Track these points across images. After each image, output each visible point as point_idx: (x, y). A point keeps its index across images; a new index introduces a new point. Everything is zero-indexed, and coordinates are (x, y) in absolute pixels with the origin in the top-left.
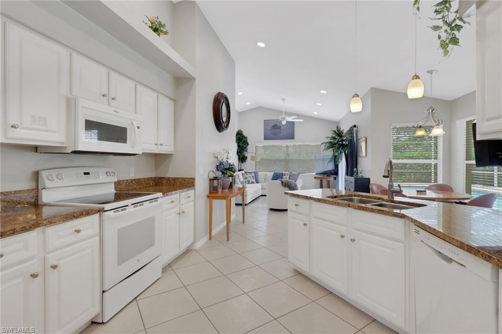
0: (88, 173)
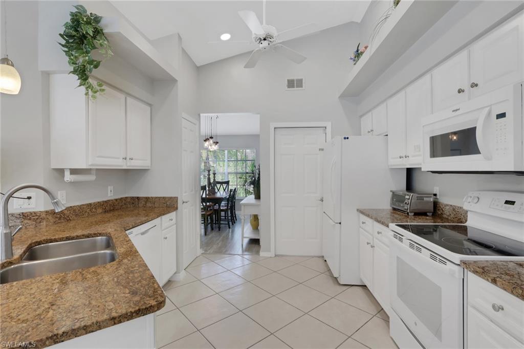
0: (512, 203)
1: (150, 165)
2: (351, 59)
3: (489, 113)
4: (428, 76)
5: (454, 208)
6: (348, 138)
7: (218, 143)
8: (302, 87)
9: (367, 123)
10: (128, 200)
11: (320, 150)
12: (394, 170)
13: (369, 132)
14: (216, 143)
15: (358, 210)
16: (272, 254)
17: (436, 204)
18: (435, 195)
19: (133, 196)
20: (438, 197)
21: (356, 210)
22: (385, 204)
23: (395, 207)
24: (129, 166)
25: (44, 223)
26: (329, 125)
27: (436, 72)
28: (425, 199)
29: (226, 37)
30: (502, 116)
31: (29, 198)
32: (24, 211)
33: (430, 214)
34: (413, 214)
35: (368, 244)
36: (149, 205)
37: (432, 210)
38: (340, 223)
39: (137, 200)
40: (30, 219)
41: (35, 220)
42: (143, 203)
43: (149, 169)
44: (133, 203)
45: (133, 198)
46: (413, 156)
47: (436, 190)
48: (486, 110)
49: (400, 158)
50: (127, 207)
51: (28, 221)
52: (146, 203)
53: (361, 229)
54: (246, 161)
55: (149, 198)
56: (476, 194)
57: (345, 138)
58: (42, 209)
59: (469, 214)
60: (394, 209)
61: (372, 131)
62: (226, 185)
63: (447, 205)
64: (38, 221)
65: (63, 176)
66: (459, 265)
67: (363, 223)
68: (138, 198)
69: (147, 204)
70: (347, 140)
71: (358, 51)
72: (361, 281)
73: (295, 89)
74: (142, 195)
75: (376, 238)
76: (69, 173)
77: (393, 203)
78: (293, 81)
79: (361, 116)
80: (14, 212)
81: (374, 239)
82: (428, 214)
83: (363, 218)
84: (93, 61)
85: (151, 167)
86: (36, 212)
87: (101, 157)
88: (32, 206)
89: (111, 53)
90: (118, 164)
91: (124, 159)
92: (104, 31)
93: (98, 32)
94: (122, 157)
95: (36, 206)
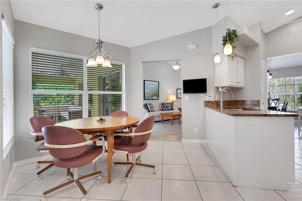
1: (244, 85)
7: (272, 74)
14: (271, 74)
24: (239, 86)
25: (214, 105)
29: (290, 13)
31: (210, 96)
32: (209, 100)
36: (243, 104)
41: (212, 104)
42: (241, 103)
44: (235, 103)
45: (235, 101)
50: (232, 105)
51: (210, 104)
55: (244, 101)
58: (213, 100)
65: (219, 89)
68: (238, 101)
74: (240, 99)
76: (221, 88)
85: (245, 87)
86: (212, 101)
87: (231, 82)
88: (211, 99)
89: (240, 42)
90: (235, 85)
91: (238, 82)
92: (237, 35)
93: (236, 36)
94: (237, 82)
95: (212, 99)
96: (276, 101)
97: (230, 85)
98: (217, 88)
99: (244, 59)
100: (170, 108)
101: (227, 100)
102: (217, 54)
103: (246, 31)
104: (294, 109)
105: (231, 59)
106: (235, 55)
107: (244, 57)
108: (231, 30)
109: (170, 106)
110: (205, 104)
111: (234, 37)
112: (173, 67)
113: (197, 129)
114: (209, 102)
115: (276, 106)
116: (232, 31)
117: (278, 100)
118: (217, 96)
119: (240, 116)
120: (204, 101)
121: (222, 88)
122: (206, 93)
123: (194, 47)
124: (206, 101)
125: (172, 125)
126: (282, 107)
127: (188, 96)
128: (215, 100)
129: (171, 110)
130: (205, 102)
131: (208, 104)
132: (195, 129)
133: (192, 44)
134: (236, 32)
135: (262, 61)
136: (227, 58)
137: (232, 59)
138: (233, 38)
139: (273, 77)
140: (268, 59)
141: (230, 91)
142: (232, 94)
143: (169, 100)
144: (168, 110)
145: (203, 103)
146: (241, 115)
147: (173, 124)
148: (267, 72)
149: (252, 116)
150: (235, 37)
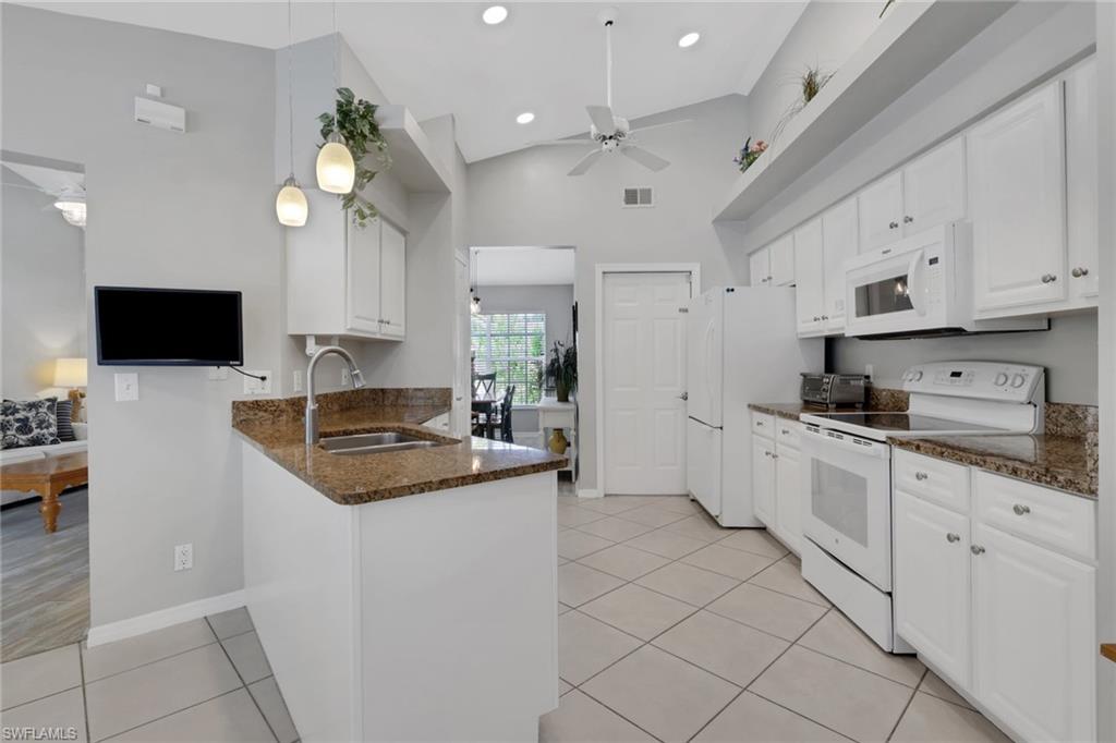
0: (959, 374)
1: (403, 334)
2: (736, 161)
3: (922, 257)
4: (852, 201)
5: (893, 394)
6: (733, 290)
7: (479, 300)
8: (649, 202)
9: (761, 264)
10: (366, 394)
11: (680, 310)
12: (808, 341)
13: (764, 281)
14: (477, 300)
15: (749, 406)
16: (598, 493)
17: (868, 390)
18: (867, 377)
19: (376, 387)
20: (872, 380)
21: (746, 407)
22: (792, 396)
23: (807, 398)
24: (384, 335)
25: (284, 418)
26: (696, 269)
27: (864, 194)
28: (852, 382)
29: (525, 118)
30: (933, 261)
31: (263, 379)
32: (259, 398)
33: (860, 406)
34: (834, 406)
35: (767, 454)
36: (401, 401)
37: (863, 400)
38: (721, 428)
39: (380, 394)
40: (266, 411)
41: (272, 413)
43: (401, 342)
44: (374, 400)
45: (373, 391)
46: (833, 317)
47: (869, 370)
48: (919, 253)
49: (815, 320)
50: (364, 406)
51: (264, 414)
52: (397, 399)
53: (754, 436)
54: (527, 335)
56: (920, 368)
57: (728, 290)
58: (280, 396)
59: (911, 398)
60: (806, 402)
61: (770, 278)
62: (490, 381)
63: (884, 390)
64: (276, 414)
65: (305, 346)
66: (884, 442)
67: (759, 424)
68: (383, 391)
69: (399, 401)
70: (731, 293)
71: (746, 148)
72: (757, 520)
73: (638, 205)
74: (388, 385)
75: (782, 443)
76: (313, 342)
77: (804, 392)
78: (635, 192)
79: (750, 255)
80: (246, 399)
81: (778, 445)
82: (857, 405)
83: (759, 416)
84: (367, 172)
85: (405, 337)
86: (272, 401)
87: (357, 317)
88: (268, 390)
89: (391, 161)
90: (370, 329)
91: (381, 321)
92: (380, 128)
93: (374, 128)
94: (377, 319)
95: (272, 391)
96: (487, 382)
97: (351, 329)
98: (300, 341)
99: (404, 233)
100: (53, 429)
101: (342, 390)
102: (291, 181)
103: (411, 126)
104: (524, 404)
105: (354, 221)
106: (371, 207)
107: (406, 229)
108: (356, 101)
109: (52, 418)
110: (234, 418)
111: (367, 132)
112: (59, 205)
113: (189, 547)
114: (257, 405)
115: (487, 399)
116: (360, 102)
117: (492, 377)
118: (297, 375)
119: (383, 498)
120: (234, 403)
121: (321, 340)
122: (242, 364)
123: (173, 116)
124: (244, 403)
125: (54, 530)
126: (502, 401)
127: (136, 375)
128: (288, 397)
129: (54, 442)
130: (237, 406)
131: (251, 417)
132: (178, 549)
133: (164, 97)
134: (377, 115)
135: (459, 254)
136: (343, 213)
137: (358, 220)
138: (365, 137)
139: (482, 309)
140: (472, 248)
141: (348, 359)
142: (357, 375)
143: (51, 385)
144: (36, 442)
145: (227, 414)
146: (387, 495)
147: (59, 523)
148: (469, 290)
149: (431, 489)
150: (371, 133)
